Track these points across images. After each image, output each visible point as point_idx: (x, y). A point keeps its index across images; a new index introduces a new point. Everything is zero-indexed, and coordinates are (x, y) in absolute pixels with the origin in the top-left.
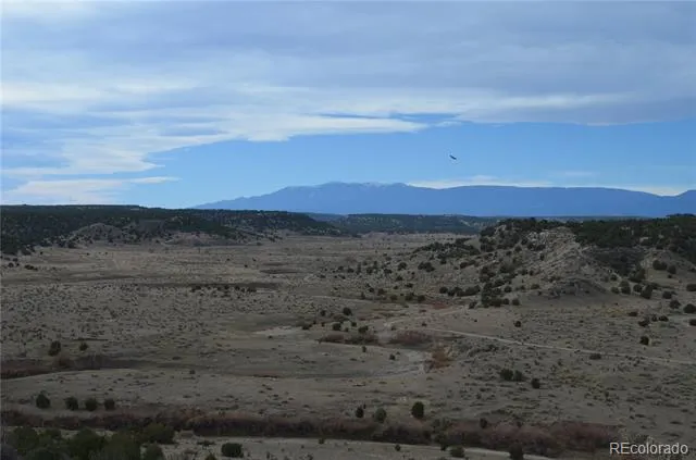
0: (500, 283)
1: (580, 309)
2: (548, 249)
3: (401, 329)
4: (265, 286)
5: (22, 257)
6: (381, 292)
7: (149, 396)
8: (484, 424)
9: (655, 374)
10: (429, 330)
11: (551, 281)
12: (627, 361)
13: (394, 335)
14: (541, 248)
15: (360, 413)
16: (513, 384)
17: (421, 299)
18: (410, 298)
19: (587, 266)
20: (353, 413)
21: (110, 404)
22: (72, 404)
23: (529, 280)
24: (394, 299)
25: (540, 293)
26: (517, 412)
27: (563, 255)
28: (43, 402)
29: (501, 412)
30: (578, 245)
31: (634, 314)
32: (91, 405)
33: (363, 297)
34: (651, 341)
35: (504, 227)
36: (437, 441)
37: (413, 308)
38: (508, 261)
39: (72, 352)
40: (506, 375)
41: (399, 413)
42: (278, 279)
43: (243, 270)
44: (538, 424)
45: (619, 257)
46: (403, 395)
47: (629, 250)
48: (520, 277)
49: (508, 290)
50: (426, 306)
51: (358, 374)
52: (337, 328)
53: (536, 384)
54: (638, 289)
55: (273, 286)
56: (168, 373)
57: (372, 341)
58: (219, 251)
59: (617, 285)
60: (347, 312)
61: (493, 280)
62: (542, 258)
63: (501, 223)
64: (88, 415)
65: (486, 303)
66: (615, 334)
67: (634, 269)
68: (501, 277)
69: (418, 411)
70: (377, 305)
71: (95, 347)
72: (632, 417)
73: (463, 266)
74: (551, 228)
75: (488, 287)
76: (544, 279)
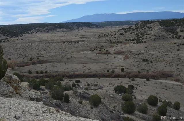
0: (141, 37)
1: (161, 43)
2: (152, 28)
3: (116, 50)
4: (81, 41)
5: (20, 37)
6: (111, 41)
7: (55, 70)
8: (139, 72)
9: (181, 58)
10: (123, 50)
11: (154, 36)
12: (174, 55)
13: (114, 52)
14: (151, 28)
15: (108, 71)
16: (146, 62)
17: (121, 42)
18: (118, 42)
19: (163, 32)
20: (106, 71)
21: (46, 72)
22: (37, 72)
23: (148, 36)
24: (114, 43)
25: (151, 39)
26: (147, 69)
27: (157, 29)
28: (30, 72)
29: (143, 69)
30: (160, 26)
31: (175, 43)
32: (42, 73)
33: (106, 43)
34: (180, 50)
35: (141, 23)
36: (128, 77)
37: (119, 44)
38: (142, 31)
39: (35, 60)
40: (144, 60)
41: (118, 71)
42: (84, 39)
43: (75, 37)
44: (153, 72)
45: (171, 29)
46: (118, 66)
47: (173, 27)
48: (146, 36)
49: (143, 39)
50: (122, 44)
51: (107, 62)
52: (100, 51)
53: (151, 62)
54: (176, 37)
55: (83, 41)
56: (60, 64)
57: (109, 53)
58: (69, 33)
59: (171, 36)
60: (102, 46)
61: (139, 37)
62: (151, 30)
63: (140, 22)
64: (41, 75)
65: (137, 43)
66: (171, 49)
67: (175, 32)
68: (141, 36)
69: (122, 70)
70: (110, 44)
71: (41, 59)
72: (176, 69)
73: (131, 33)
74: (153, 22)
75: (138, 38)
76: (152, 36)
